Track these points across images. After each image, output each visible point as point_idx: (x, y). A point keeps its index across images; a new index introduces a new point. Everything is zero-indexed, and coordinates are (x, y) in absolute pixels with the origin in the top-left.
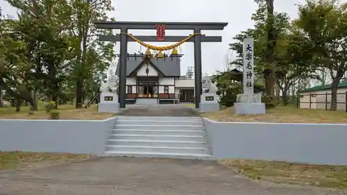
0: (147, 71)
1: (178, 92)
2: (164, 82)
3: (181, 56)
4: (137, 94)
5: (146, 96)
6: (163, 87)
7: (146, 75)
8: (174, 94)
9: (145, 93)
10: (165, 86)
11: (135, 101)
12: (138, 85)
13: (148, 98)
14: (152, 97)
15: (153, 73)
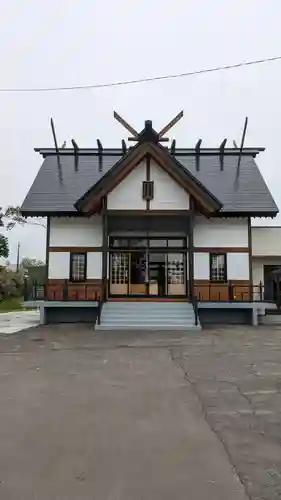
0: (148, 191)
1: (259, 278)
2: (209, 236)
3: (253, 153)
4: (105, 283)
5: (140, 289)
6: (206, 256)
7: (141, 206)
8: (249, 284)
9: (136, 278)
10: (214, 253)
11: (97, 311)
12: (108, 250)
13: (147, 296)
14: (163, 295)
15: (169, 198)
